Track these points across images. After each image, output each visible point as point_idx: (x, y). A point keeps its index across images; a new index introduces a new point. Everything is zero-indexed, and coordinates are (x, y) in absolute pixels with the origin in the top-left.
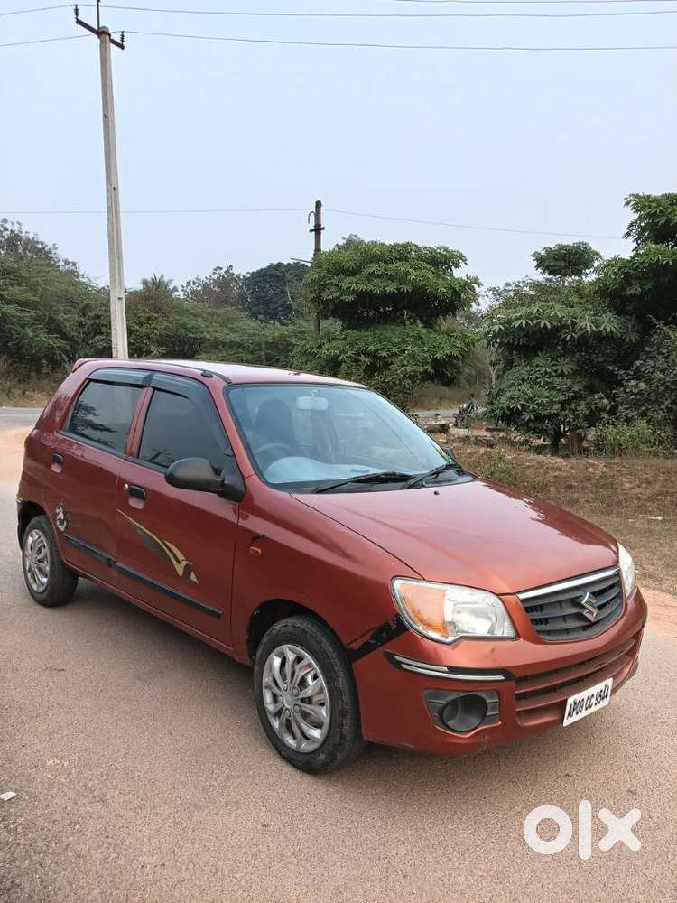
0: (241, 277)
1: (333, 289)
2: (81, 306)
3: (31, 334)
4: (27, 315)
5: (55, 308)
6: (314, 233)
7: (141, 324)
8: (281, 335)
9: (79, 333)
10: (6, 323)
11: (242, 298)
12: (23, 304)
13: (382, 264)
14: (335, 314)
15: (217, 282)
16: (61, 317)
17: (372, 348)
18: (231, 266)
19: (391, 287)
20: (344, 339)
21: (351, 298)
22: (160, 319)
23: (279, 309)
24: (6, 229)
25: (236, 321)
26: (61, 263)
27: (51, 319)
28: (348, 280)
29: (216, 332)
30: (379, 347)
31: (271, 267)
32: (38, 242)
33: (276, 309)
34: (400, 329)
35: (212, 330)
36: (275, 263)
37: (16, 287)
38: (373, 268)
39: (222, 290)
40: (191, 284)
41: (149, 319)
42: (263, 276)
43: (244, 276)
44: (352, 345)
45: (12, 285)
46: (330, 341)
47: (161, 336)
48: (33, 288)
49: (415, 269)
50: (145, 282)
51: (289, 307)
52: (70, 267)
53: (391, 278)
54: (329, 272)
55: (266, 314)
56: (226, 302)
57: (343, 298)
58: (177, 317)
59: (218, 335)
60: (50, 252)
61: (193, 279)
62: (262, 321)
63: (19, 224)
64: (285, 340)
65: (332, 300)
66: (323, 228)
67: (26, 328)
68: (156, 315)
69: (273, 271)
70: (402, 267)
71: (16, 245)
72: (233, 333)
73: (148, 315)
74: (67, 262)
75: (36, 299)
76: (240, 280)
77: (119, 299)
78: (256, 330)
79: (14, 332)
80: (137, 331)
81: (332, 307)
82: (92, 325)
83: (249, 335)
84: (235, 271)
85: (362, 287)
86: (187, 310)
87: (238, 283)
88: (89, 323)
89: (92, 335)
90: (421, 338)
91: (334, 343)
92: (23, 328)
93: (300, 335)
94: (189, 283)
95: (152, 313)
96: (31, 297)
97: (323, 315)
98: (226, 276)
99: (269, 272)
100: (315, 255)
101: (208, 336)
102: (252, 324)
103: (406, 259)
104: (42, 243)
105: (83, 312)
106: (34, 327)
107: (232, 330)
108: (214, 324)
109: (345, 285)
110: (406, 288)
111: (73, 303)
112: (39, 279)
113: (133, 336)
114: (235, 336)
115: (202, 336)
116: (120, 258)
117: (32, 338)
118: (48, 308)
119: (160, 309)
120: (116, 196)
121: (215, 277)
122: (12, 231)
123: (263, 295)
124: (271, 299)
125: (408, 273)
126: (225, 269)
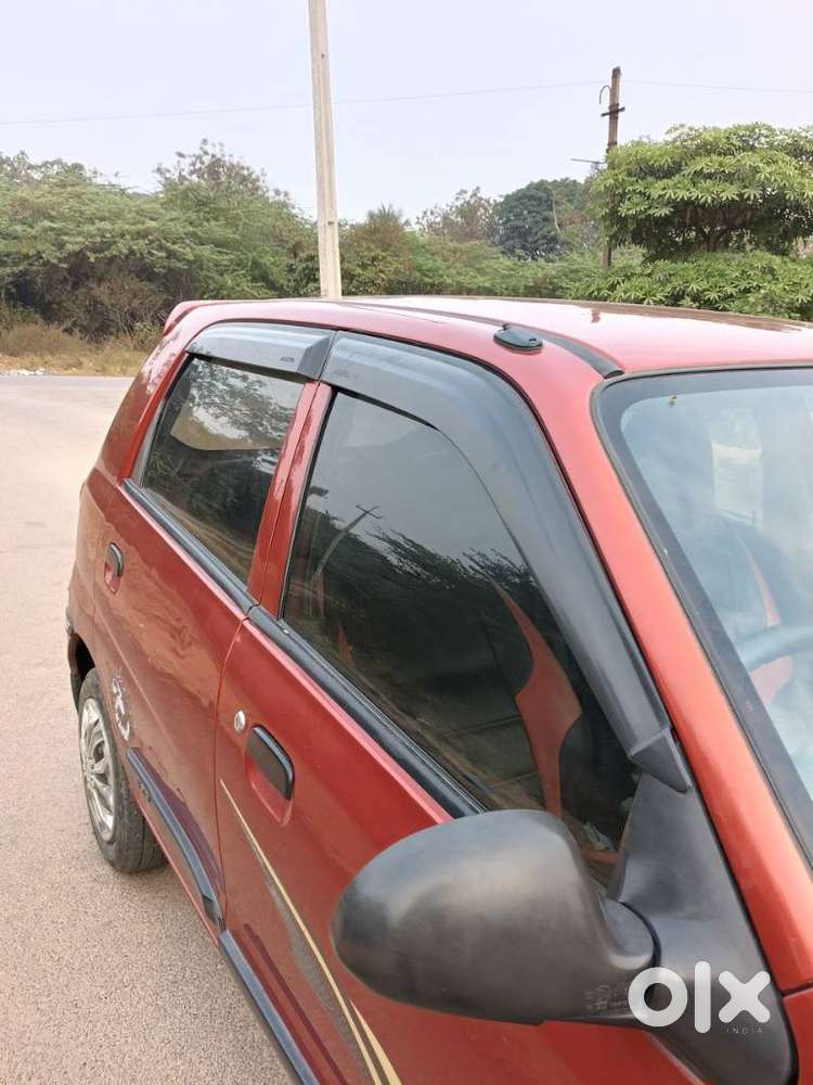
0: (492, 202)
1: (637, 198)
2: (290, 245)
3: (230, 283)
4: (225, 259)
5: (258, 249)
6: (607, 117)
7: (364, 266)
8: (546, 276)
9: (289, 281)
10: (202, 269)
11: (491, 230)
12: (221, 244)
13: (714, 157)
14: (638, 238)
15: (461, 211)
16: (267, 260)
17: (694, 287)
18: (478, 188)
19: (730, 192)
20: (649, 275)
21: (665, 211)
22: (389, 258)
23: (540, 242)
24: (206, 153)
25: (486, 258)
26: (271, 194)
27: (256, 264)
28: (661, 184)
29: (459, 274)
30: (705, 285)
31: (530, 187)
32: (243, 168)
33: (535, 242)
34: (739, 256)
35: (454, 272)
36: (536, 181)
37: (213, 223)
38: (702, 163)
39: (466, 221)
40: (429, 213)
41: (374, 259)
42: (520, 198)
43: (495, 201)
44: (663, 284)
45: (208, 220)
46: (628, 278)
47: (390, 281)
48: (232, 222)
49: (768, 164)
50: (371, 216)
51: (554, 240)
52: (282, 198)
53: (729, 178)
54: (630, 174)
55: (523, 247)
56: (471, 235)
57: (651, 212)
58: (411, 257)
59: (461, 279)
60: (257, 180)
61: (431, 207)
62: (520, 258)
63: (221, 145)
64: (551, 283)
65: (634, 217)
66: (623, 109)
67: (226, 276)
68: (384, 254)
69: (533, 192)
70: (748, 160)
71: (218, 173)
72: (482, 276)
73: (373, 254)
74: (277, 192)
75: (237, 237)
76: (490, 205)
77: (330, 223)
78: (512, 270)
79: (210, 281)
80: (359, 275)
81: (632, 227)
82: (304, 270)
83: (503, 277)
84: (483, 194)
85: (683, 194)
86: (423, 247)
87: (486, 210)
88: (301, 266)
89: (304, 282)
90: (772, 271)
91: (635, 281)
92: (222, 275)
93: (572, 276)
94: (425, 213)
95: (379, 251)
96: (229, 233)
97: (616, 241)
98: (472, 202)
99: (528, 194)
100: (608, 151)
101: (449, 281)
102: (506, 262)
103: (752, 148)
104: (248, 169)
105: (294, 252)
106: (235, 273)
107: (481, 271)
108: (458, 265)
109: (655, 193)
110: (752, 193)
111: (282, 242)
112: (239, 211)
113: (354, 282)
114: (482, 279)
115: (442, 280)
116: (330, 162)
117: (233, 288)
118: (251, 248)
119: (389, 245)
120: (326, 67)
121: (459, 203)
122: (213, 156)
123: (520, 223)
124: (530, 228)
125: (756, 170)
126: (470, 193)
